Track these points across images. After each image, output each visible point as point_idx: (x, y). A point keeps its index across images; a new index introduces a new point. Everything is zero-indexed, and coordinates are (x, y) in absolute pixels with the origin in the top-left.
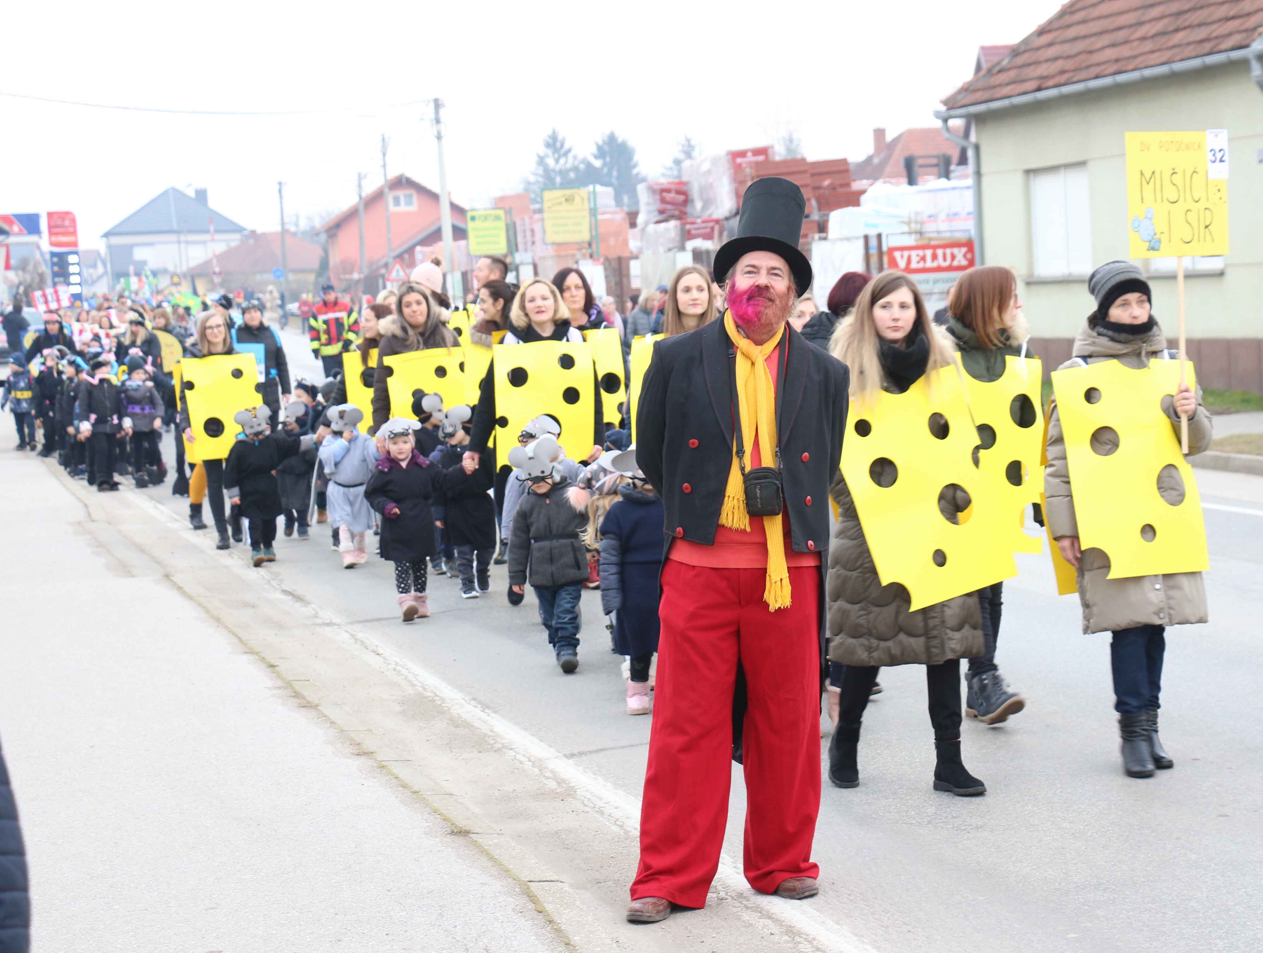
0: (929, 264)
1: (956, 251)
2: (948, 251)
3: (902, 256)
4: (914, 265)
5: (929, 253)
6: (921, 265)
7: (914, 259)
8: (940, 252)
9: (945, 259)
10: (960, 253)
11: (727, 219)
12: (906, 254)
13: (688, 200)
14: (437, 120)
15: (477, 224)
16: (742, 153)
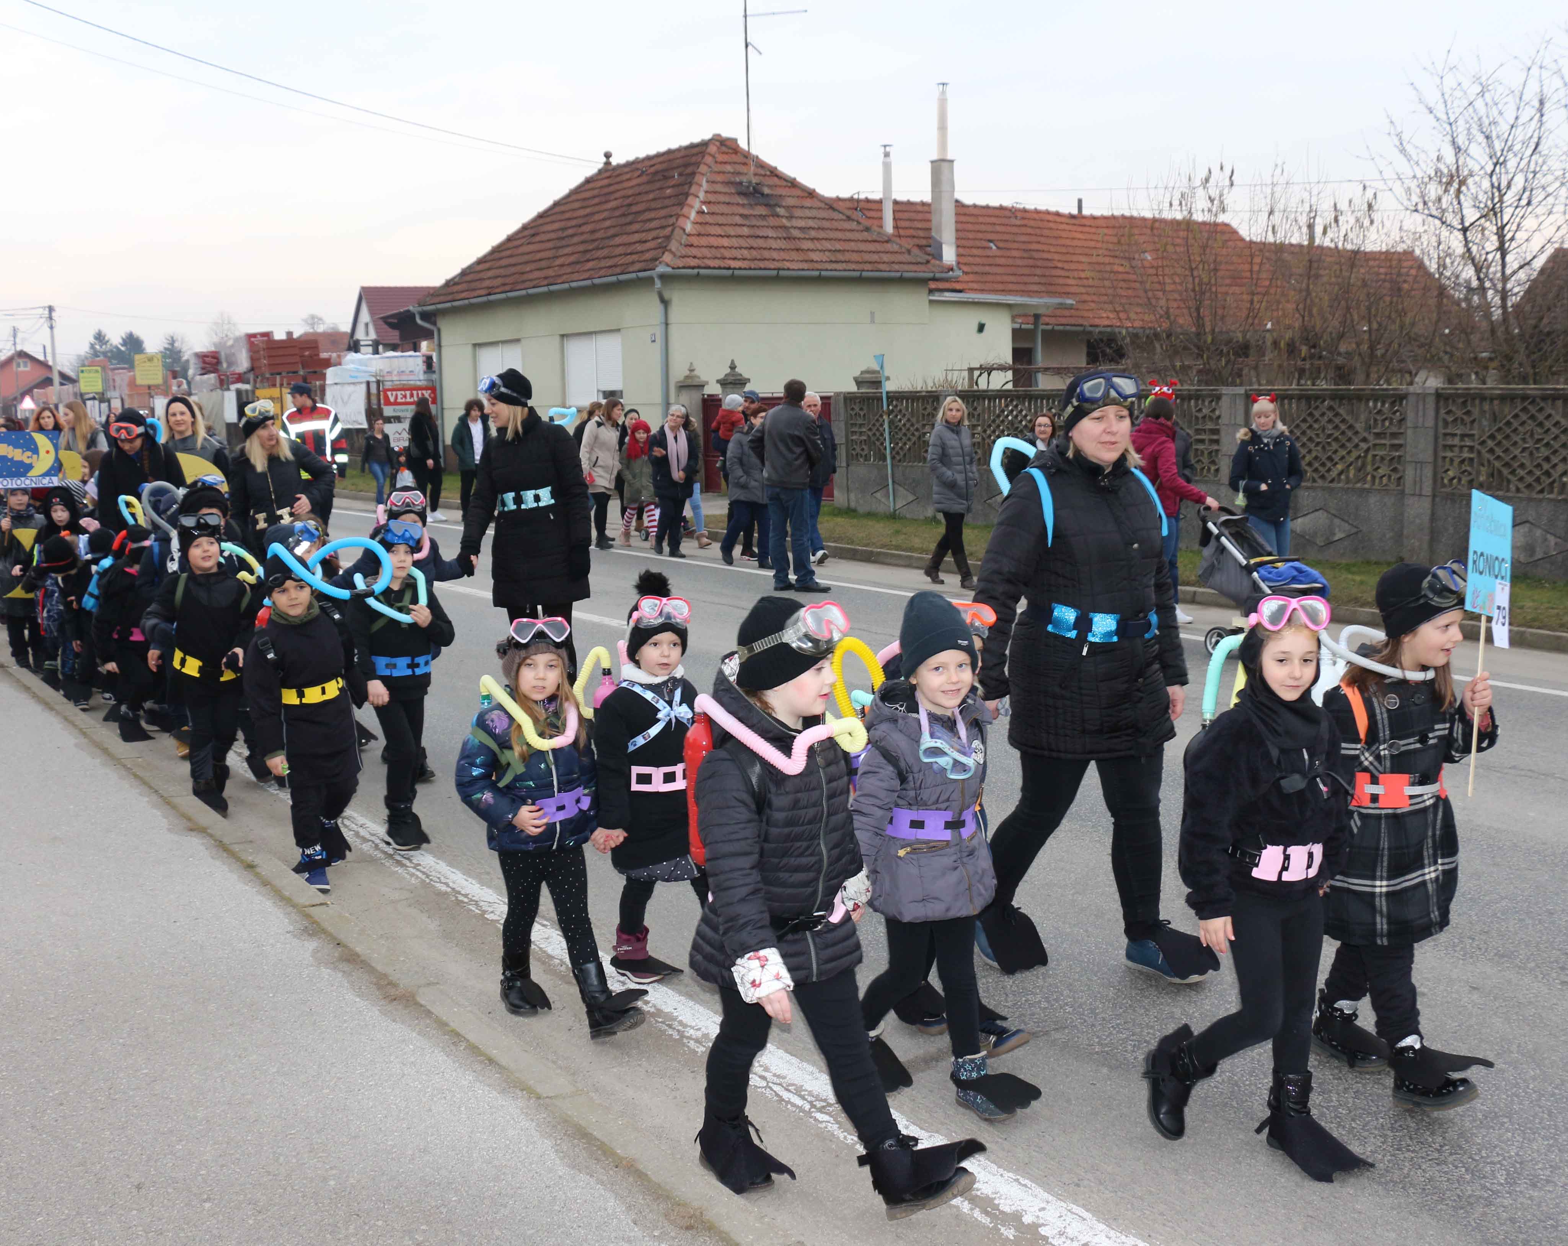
3: (392, 394)
4: (399, 400)
5: (408, 393)
6: (403, 400)
7: (400, 396)
8: (415, 392)
12: (394, 393)
13: (219, 362)
14: (51, 318)
15: (85, 375)
16: (254, 336)
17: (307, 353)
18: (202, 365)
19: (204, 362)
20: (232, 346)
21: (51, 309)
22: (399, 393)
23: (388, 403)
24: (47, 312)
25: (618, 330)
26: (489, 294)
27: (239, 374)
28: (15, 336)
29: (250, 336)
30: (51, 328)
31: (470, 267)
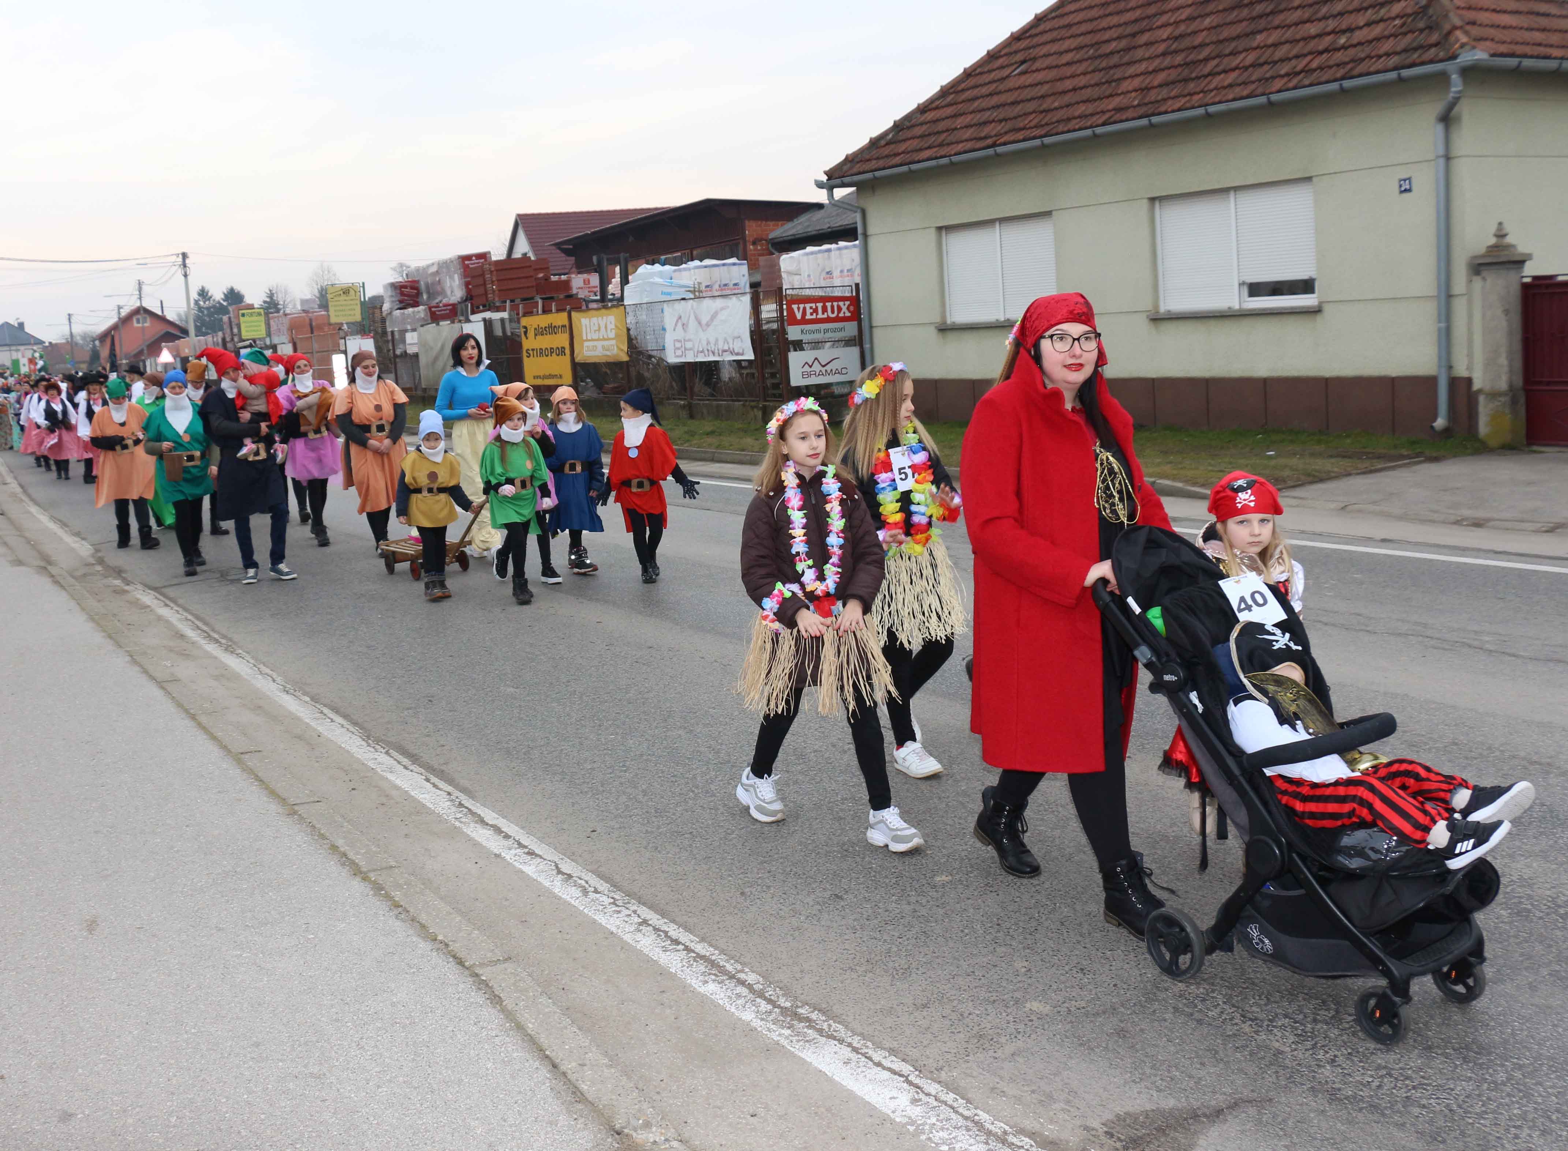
0: (820, 316)
1: (841, 304)
2: (835, 304)
3: (799, 309)
4: (808, 317)
5: (820, 305)
6: (814, 316)
7: (809, 311)
8: (829, 305)
9: (833, 312)
10: (844, 305)
11: (459, 303)
12: (802, 306)
13: (419, 294)
14: (185, 266)
15: (246, 318)
16: (468, 258)
17: (541, 275)
18: (400, 298)
19: (402, 294)
20: (437, 273)
21: (184, 256)
22: (808, 306)
23: (794, 321)
24: (180, 259)
25: (1309, 179)
26: (994, 145)
27: (454, 305)
28: (140, 290)
29: (465, 259)
30: (186, 276)
31: (908, 117)
